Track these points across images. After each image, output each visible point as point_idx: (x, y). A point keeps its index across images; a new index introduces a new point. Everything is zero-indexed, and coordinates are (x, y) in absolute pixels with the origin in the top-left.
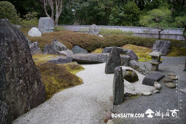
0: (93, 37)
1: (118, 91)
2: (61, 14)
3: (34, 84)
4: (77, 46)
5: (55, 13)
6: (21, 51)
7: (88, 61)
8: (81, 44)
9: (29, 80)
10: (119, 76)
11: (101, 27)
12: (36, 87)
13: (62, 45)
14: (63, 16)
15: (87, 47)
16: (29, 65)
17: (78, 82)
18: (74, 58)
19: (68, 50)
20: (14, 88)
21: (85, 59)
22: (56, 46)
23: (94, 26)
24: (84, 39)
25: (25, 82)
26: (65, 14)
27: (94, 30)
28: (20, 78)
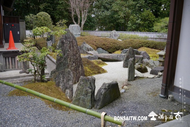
0: (114, 41)
1: (131, 73)
2: (86, 22)
3: (79, 67)
4: (100, 48)
5: (81, 21)
6: (75, 47)
7: (110, 59)
8: (104, 47)
9: (77, 64)
10: (132, 64)
11: (120, 33)
12: (80, 69)
13: (90, 47)
14: (87, 23)
15: (108, 49)
16: (78, 55)
17: (104, 71)
18: (99, 56)
19: (94, 51)
20: (71, 67)
21: (107, 58)
22: (85, 48)
23: (114, 32)
24: (106, 43)
25: (76, 65)
26: (89, 21)
27: (114, 35)
28: (74, 62)
